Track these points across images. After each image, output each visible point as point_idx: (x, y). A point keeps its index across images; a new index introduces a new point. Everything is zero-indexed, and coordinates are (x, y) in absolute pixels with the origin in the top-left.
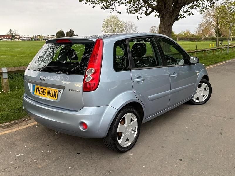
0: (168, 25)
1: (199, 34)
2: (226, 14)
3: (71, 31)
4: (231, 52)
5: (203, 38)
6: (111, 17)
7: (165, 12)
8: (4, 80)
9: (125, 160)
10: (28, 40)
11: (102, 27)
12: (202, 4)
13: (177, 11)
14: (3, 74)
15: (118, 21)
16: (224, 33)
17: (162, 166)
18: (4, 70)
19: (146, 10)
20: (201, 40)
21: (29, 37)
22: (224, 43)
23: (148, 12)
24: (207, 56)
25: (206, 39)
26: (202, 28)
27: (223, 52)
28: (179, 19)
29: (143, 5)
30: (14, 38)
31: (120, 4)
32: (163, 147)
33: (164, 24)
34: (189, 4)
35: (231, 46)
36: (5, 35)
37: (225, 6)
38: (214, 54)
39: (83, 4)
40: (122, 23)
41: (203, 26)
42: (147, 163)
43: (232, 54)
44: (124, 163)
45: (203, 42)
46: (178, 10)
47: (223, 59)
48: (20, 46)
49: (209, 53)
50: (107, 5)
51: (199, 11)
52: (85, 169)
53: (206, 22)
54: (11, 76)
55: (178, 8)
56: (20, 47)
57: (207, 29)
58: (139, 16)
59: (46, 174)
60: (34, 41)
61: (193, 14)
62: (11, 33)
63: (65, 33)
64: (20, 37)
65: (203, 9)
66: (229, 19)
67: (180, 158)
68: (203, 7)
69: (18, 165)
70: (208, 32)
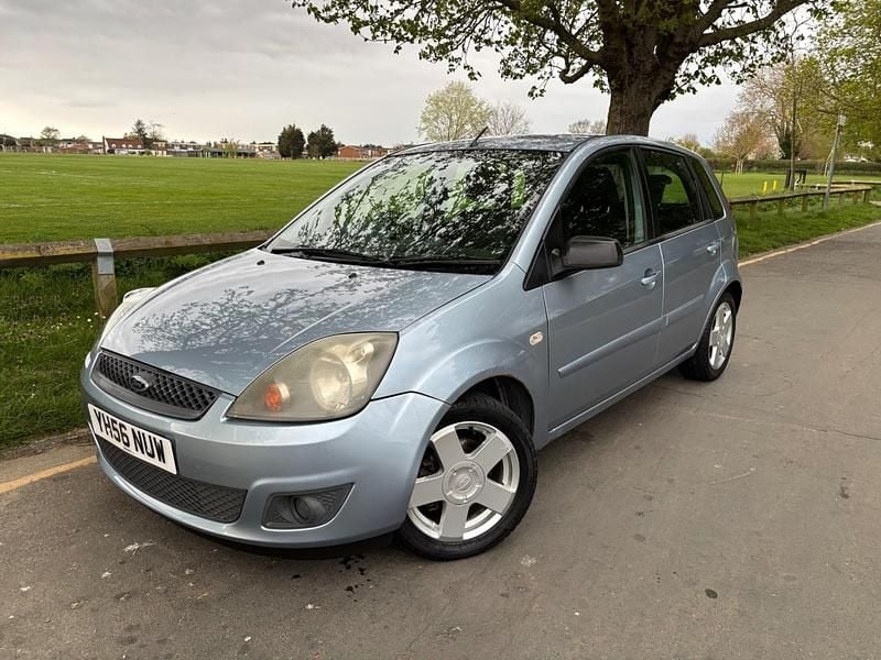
0: (636, 115)
1: (725, 148)
2: (818, 86)
3: (324, 129)
4: (833, 208)
5: (740, 163)
6: (452, 88)
7: (628, 70)
8: (102, 278)
9: (506, 583)
10: (190, 154)
11: (420, 119)
12: (748, 49)
13: (670, 71)
14: (99, 259)
15: (470, 102)
16: (806, 149)
17: (642, 614)
18: (104, 245)
19: (564, 67)
20: (734, 170)
21: (194, 147)
22: (811, 181)
23: (570, 74)
24: (759, 219)
25: (749, 166)
26: (737, 131)
27: (809, 208)
28: (673, 97)
29: (556, 50)
30: (151, 148)
31: (482, 44)
32: (640, 538)
33: (622, 113)
34: (707, 48)
35: (835, 190)
36: (121, 137)
37: (817, 62)
38: (780, 213)
39: (366, 40)
40: (484, 107)
41: (743, 123)
42: (586, 598)
43: (839, 214)
44: (502, 595)
45: (739, 175)
46: (671, 66)
47: (810, 229)
48: (165, 172)
49: (765, 210)
50: (440, 46)
51: (735, 73)
52: (365, 616)
53: (750, 110)
54: (128, 265)
55: (671, 60)
56: (167, 176)
57: (752, 134)
58: (539, 84)
59: (225, 627)
60: (209, 158)
61: (718, 82)
62: (140, 131)
63: (306, 137)
64: (167, 145)
65: (750, 66)
66: (829, 104)
67: (707, 587)
68: (750, 62)
69: (126, 588)
70: (755, 142)
